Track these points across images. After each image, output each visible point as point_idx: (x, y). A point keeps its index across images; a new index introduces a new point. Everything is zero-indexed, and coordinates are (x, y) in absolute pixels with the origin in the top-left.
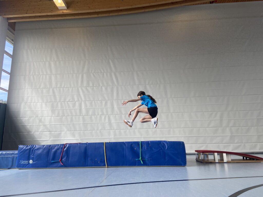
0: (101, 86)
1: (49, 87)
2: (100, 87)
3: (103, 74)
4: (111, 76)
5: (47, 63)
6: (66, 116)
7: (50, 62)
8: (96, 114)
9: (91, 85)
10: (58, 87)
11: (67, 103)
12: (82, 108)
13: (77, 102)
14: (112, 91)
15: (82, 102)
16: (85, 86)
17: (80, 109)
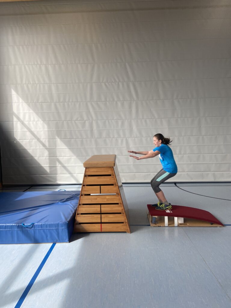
0: (116, 100)
1: (49, 102)
2: (115, 102)
3: (118, 84)
4: (128, 87)
5: (43, 68)
6: (74, 138)
7: (47, 65)
8: (112, 137)
9: (103, 99)
10: (61, 101)
11: (75, 122)
12: (94, 129)
13: (86, 121)
14: (130, 107)
15: (94, 122)
16: (95, 101)
17: (92, 131)
